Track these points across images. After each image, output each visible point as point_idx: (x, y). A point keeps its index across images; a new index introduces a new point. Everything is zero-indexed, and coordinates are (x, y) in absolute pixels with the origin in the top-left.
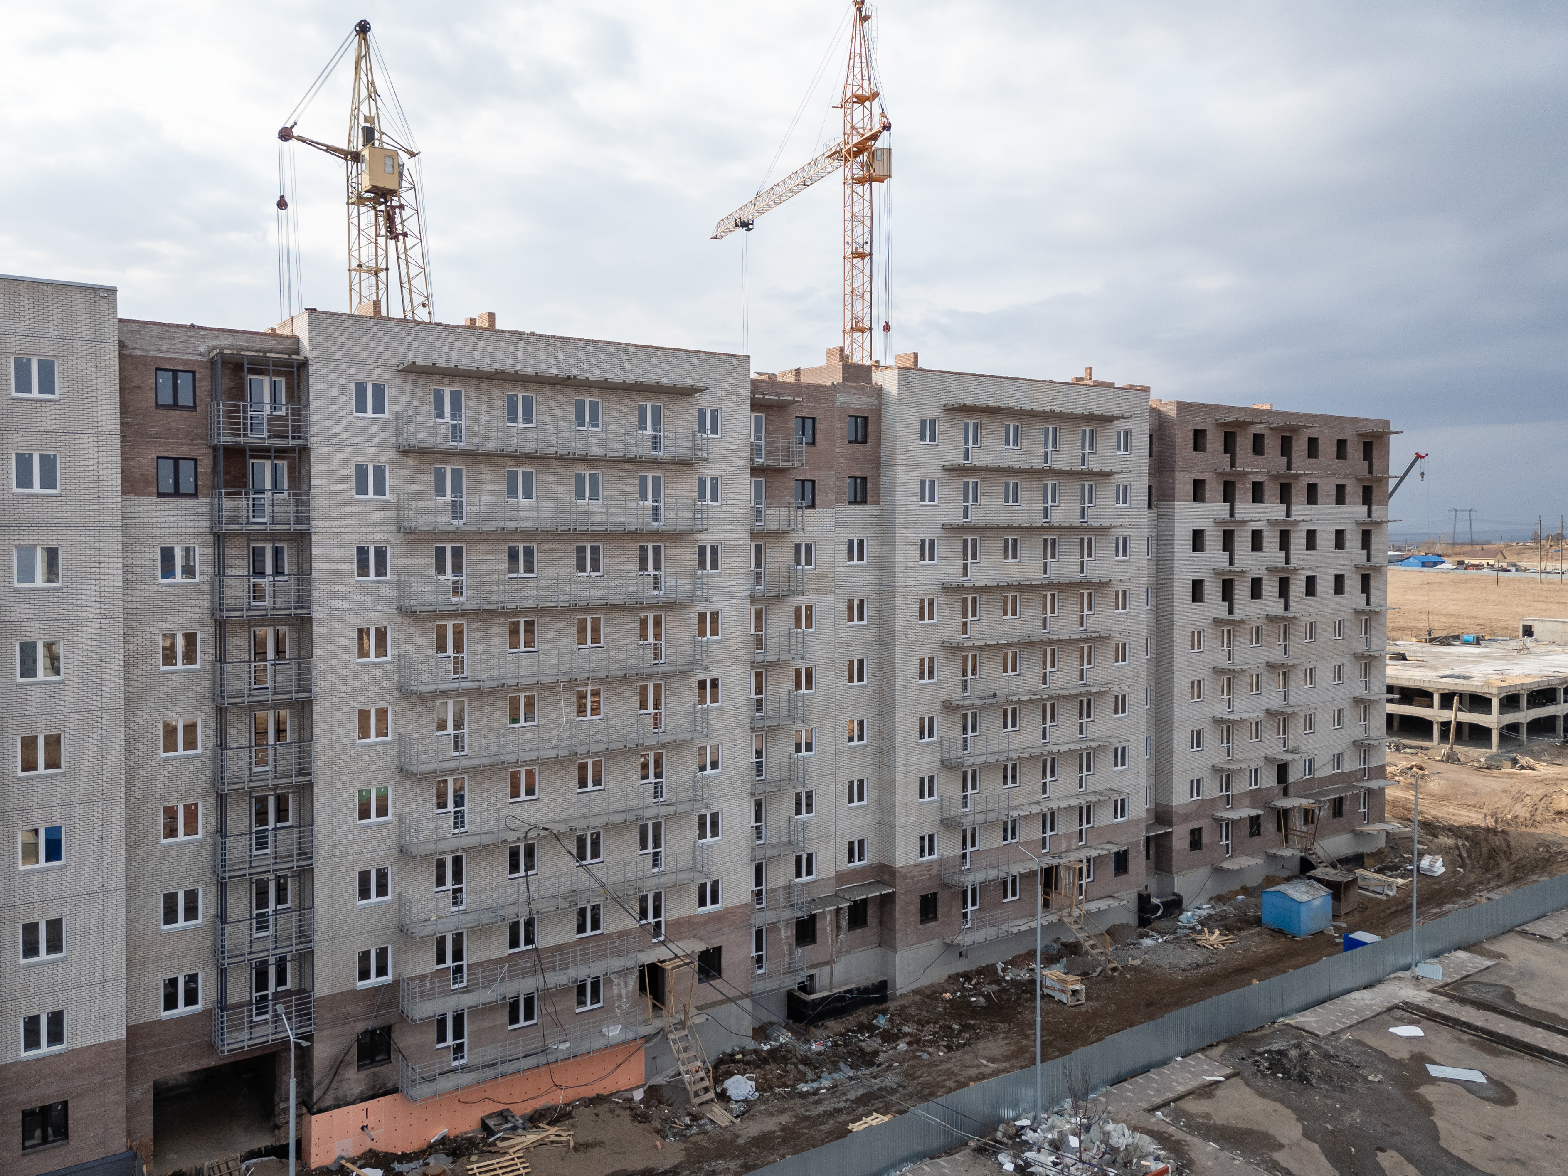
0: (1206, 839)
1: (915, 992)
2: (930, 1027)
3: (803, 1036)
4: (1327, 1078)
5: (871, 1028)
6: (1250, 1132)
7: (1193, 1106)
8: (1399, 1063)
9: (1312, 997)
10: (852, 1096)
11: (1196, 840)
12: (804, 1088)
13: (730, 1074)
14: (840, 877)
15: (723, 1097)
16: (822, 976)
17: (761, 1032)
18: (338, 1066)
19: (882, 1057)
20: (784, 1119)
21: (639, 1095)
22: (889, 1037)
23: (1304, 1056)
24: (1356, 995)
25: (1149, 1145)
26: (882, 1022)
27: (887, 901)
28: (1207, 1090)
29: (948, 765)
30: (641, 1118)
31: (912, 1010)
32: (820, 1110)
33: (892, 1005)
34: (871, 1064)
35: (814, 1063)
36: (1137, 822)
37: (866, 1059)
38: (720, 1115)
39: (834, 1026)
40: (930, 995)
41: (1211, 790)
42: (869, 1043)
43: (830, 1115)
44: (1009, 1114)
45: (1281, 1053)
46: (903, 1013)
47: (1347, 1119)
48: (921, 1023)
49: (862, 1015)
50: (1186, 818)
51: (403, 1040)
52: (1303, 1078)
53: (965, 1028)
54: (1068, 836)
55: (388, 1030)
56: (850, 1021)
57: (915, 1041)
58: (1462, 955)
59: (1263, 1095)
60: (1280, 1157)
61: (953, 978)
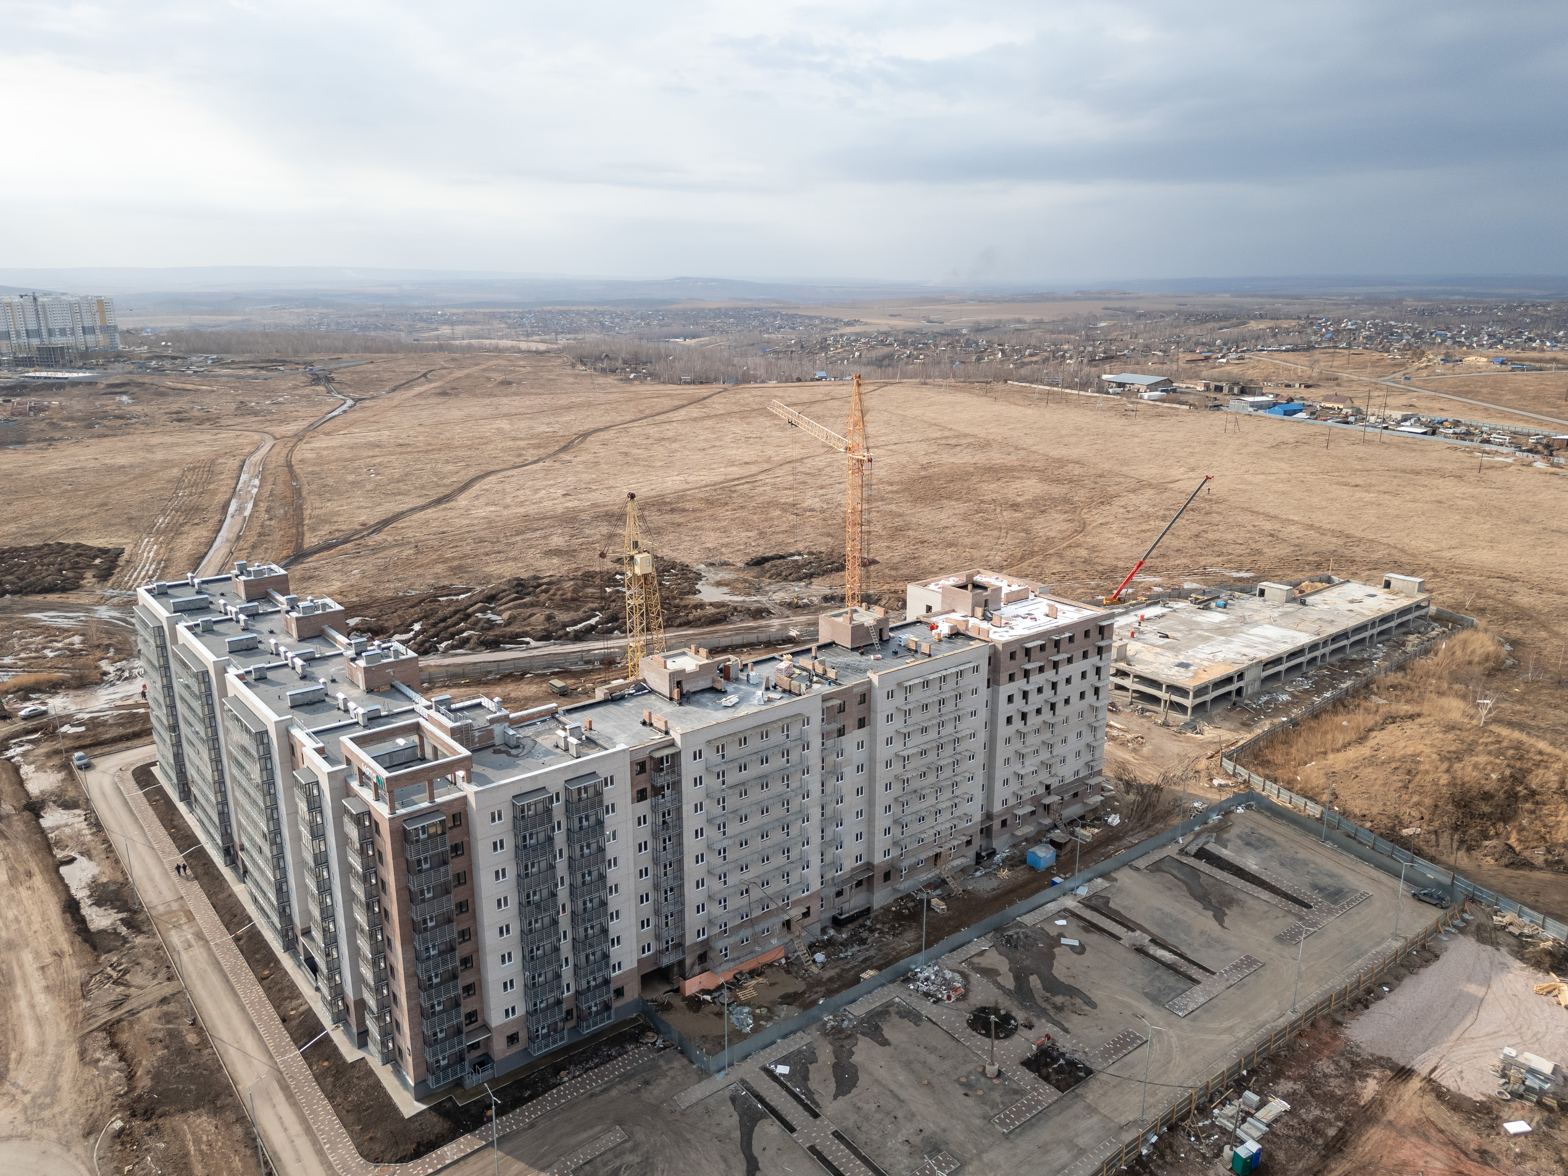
0: (1008, 823)
1: (881, 908)
2: (887, 925)
3: (839, 931)
4: (1024, 946)
5: (864, 926)
6: (992, 970)
7: (976, 960)
8: (1052, 937)
9: (1031, 908)
10: (860, 959)
11: (1004, 823)
12: (842, 955)
13: (815, 953)
14: (853, 870)
15: (814, 961)
16: (846, 907)
17: (824, 931)
18: (693, 965)
19: (869, 941)
20: (837, 970)
21: (783, 961)
22: (871, 930)
23: (1018, 938)
24: (1049, 905)
25: (957, 977)
26: (868, 923)
27: (870, 879)
28: (982, 953)
29: (895, 822)
30: (788, 972)
31: (880, 917)
32: (849, 966)
33: (872, 915)
34: (865, 944)
35: (845, 944)
36: (976, 824)
37: (863, 941)
38: (815, 970)
39: (850, 926)
40: (886, 909)
41: (1012, 802)
42: (865, 934)
43: (852, 968)
44: (913, 967)
45: (1011, 936)
46: (876, 920)
47: (1025, 963)
48: (884, 923)
49: (861, 921)
50: (1000, 816)
51: (711, 955)
52: (1016, 946)
53: (901, 925)
54: (946, 836)
55: (706, 953)
56: (856, 924)
57: (881, 932)
58: (1099, 880)
59: (1000, 954)
60: (999, 979)
61: (896, 900)
